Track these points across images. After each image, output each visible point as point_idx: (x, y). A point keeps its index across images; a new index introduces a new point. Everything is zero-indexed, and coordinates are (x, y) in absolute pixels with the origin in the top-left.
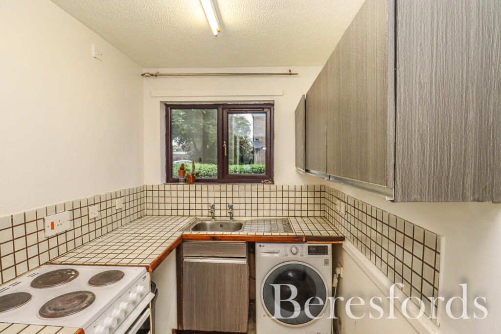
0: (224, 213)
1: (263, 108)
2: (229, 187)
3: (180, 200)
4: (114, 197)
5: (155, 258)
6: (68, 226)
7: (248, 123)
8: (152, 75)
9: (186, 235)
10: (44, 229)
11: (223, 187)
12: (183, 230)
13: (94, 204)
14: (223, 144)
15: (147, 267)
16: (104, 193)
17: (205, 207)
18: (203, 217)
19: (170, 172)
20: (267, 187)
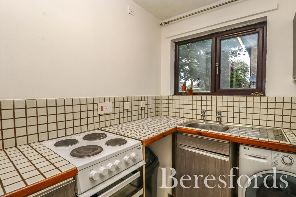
0: (214, 119)
1: (255, 29)
2: (219, 98)
3: (182, 106)
4: (140, 99)
5: (150, 137)
6: (111, 111)
7: (247, 66)
8: (166, 23)
9: (179, 128)
10: (97, 110)
11: (214, 98)
12: (179, 125)
13: (127, 101)
14: (216, 64)
15: (142, 142)
16: (134, 96)
17: (199, 112)
18: (197, 120)
19: (177, 88)
20: (257, 98)
